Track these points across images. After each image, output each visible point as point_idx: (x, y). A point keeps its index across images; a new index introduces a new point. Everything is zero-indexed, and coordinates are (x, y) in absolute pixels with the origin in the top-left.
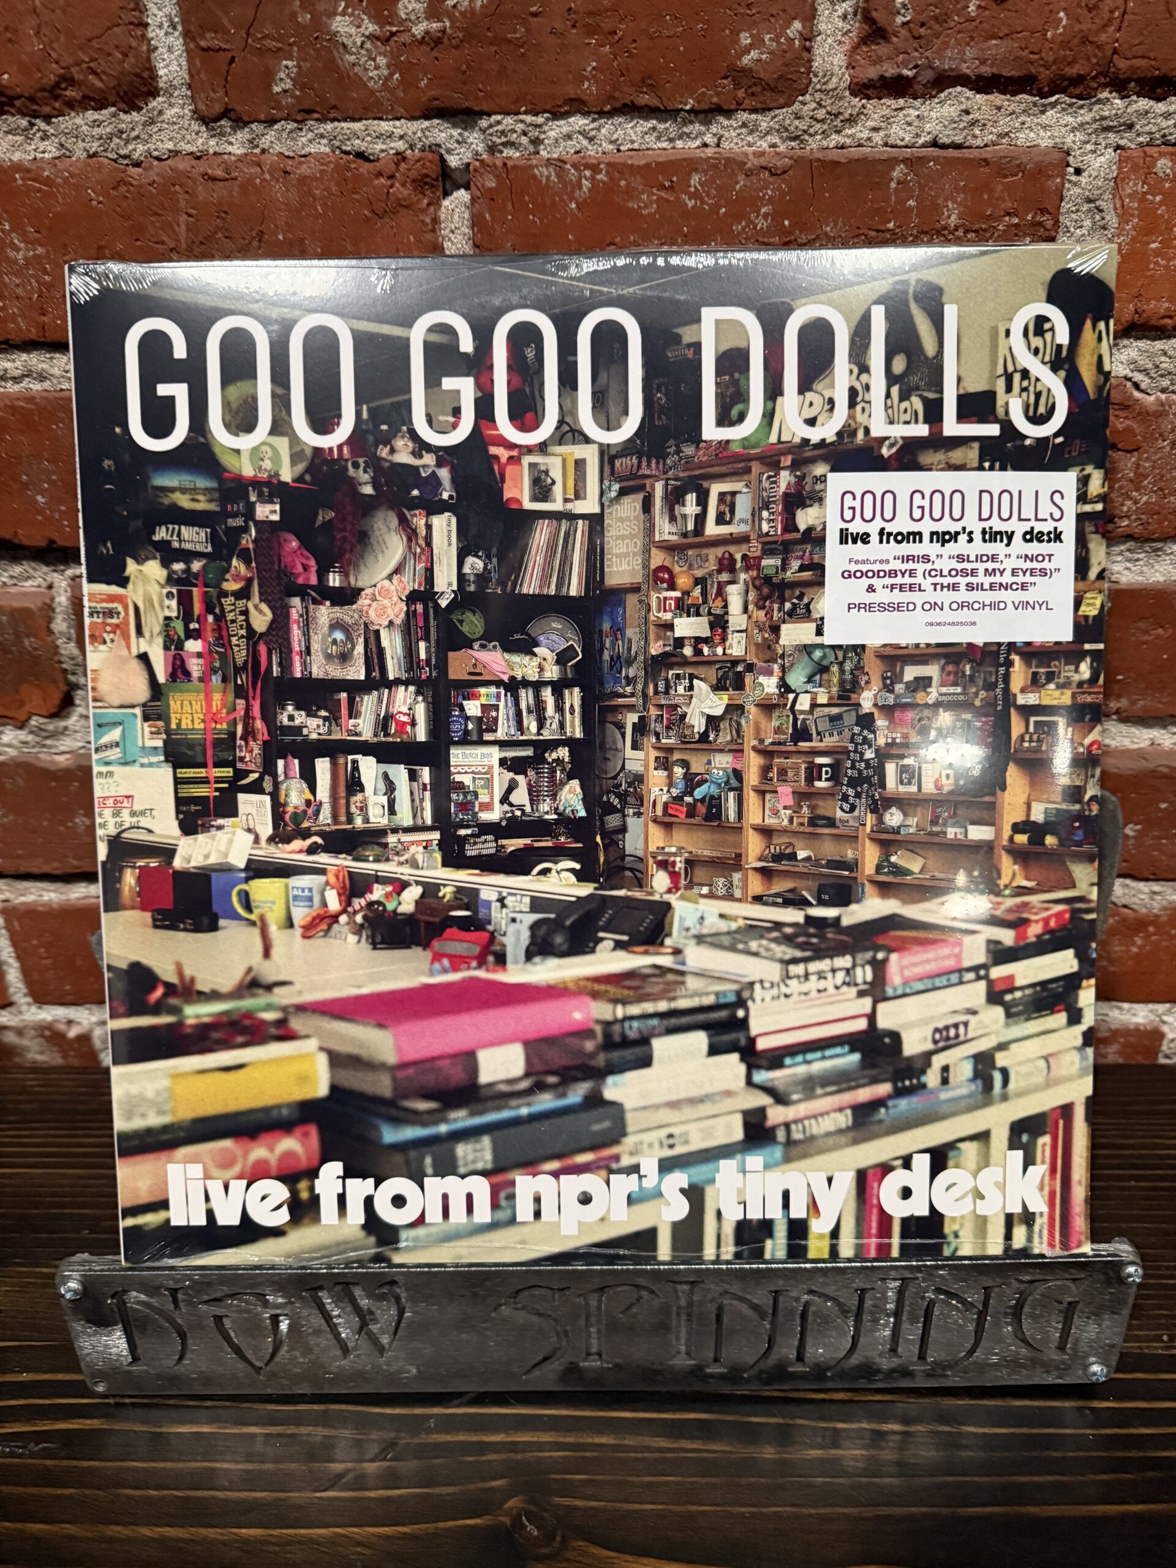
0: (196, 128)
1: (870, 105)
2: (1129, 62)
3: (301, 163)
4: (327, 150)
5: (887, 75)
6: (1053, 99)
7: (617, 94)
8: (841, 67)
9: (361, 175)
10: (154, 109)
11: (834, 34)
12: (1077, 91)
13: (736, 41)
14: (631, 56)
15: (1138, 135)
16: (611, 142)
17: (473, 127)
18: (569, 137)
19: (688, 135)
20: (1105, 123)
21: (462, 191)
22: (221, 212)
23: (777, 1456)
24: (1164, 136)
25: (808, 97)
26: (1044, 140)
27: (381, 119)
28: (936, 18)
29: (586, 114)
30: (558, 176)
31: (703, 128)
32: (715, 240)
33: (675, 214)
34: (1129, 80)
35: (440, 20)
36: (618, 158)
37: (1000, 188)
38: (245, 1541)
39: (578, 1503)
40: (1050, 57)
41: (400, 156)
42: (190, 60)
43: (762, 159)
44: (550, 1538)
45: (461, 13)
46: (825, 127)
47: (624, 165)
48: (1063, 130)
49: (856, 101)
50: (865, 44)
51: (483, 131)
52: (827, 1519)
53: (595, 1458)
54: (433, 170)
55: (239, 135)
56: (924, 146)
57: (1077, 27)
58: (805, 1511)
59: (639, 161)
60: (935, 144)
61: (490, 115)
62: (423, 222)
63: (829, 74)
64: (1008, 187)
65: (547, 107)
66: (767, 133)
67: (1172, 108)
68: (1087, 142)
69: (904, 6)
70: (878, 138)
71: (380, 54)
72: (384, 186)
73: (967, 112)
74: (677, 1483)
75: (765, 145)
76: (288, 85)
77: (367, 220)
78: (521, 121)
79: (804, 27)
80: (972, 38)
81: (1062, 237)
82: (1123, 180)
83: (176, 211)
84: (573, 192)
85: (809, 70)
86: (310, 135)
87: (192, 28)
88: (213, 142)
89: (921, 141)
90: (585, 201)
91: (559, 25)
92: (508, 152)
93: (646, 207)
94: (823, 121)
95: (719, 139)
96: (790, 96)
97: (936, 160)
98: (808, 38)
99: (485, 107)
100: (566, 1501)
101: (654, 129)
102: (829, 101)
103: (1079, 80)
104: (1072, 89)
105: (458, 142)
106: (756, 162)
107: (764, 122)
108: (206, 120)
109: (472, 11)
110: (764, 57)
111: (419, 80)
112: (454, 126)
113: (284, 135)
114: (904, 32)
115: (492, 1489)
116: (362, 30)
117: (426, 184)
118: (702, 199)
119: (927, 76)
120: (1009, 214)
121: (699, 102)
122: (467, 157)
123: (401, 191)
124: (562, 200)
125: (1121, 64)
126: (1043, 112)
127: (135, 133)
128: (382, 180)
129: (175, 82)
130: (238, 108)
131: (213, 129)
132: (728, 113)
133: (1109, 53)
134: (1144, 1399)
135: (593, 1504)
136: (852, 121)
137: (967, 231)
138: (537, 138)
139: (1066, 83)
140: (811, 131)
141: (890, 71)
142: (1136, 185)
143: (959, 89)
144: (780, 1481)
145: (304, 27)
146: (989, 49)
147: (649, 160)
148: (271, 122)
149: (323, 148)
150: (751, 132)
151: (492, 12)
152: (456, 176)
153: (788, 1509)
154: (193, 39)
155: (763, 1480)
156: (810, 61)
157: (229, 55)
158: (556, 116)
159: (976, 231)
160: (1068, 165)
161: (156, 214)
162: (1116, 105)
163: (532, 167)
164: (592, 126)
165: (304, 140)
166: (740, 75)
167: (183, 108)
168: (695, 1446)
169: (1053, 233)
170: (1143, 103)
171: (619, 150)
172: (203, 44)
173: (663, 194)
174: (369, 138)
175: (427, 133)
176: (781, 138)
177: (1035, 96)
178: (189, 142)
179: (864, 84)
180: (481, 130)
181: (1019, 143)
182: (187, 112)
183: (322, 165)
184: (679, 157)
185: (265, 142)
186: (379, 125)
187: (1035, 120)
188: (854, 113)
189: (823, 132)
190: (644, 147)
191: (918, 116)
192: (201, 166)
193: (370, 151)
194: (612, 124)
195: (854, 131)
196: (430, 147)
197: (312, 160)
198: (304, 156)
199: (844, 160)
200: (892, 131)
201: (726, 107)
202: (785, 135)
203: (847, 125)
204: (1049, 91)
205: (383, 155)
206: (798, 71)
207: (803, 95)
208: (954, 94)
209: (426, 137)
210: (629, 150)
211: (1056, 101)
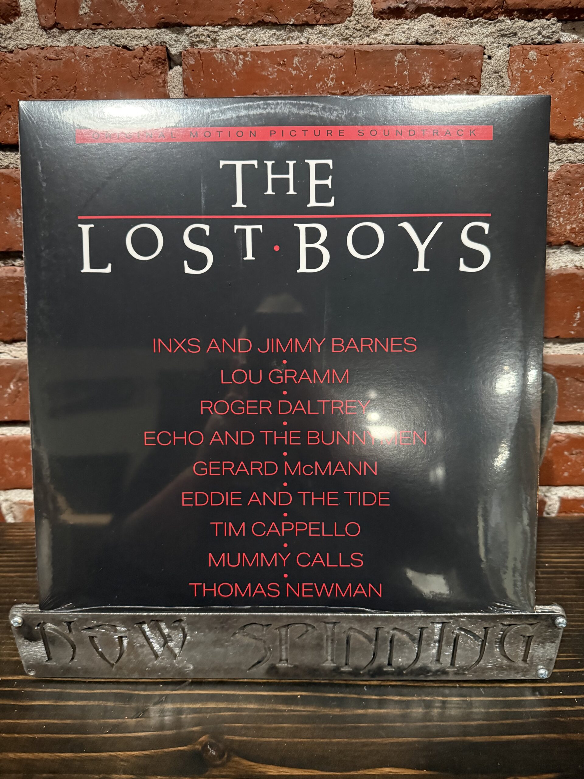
0: (41, 33)
1: (384, 22)
3: (95, 51)
4: (108, 44)
5: (392, 7)
6: (476, 20)
7: (255, 16)
8: (368, 3)
9: (125, 57)
10: (18, 23)
12: (488, 16)
15: (519, 39)
16: (253, 41)
17: (183, 33)
18: (231, 38)
20: (502, 33)
21: (179, 67)
22: (55, 77)
23: (341, 713)
24: (532, 39)
25: (352, 18)
26: (472, 41)
27: (135, 28)
29: (239, 26)
30: (227, 58)
31: (300, 34)
32: (307, 92)
33: (287, 79)
34: (514, 11)
36: (257, 49)
37: (450, 65)
38: (64, 759)
39: (237, 738)
41: (146, 48)
43: (330, 49)
44: (221, 756)
46: (361, 33)
47: (259, 52)
48: (482, 36)
49: (376, 20)
51: (188, 35)
52: (364, 745)
53: (247, 715)
54: (163, 55)
55: (63, 37)
56: (411, 44)
58: (353, 740)
59: (267, 51)
60: (417, 43)
61: (190, 27)
62: (158, 82)
63: (362, 7)
64: (454, 65)
65: (220, 23)
66: (332, 37)
67: (536, 25)
68: (494, 43)
70: (388, 39)
72: (137, 63)
73: (433, 26)
74: (288, 728)
75: (331, 43)
76: (87, 10)
77: (129, 80)
78: (207, 30)
81: (480, 91)
82: (512, 62)
83: (31, 76)
84: (234, 66)
85: (352, 4)
86: (99, 37)
88: (49, 40)
89: (410, 41)
90: (240, 71)
92: (200, 46)
93: (271, 74)
94: (360, 30)
95: (308, 40)
96: (343, 17)
97: (417, 50)
99: (188, 22)
100: (231, 737)
101: (275, 34)
102: (363, 20)
103: (488, 10)
104: (485, 15)
105: (175, 41)
106: (327, 51)
107: (330, 31)
108: (45, 29)
111: (154, 8)
112: (173, 32)
113: (86, 37)
115: (193, 731)
117: (159, 62)
118: (300, 70)
119: (412, 7)
120: (455, 79)
121: (297, 20)
122: (180, 49)
123: (146, 66)
124: (229, 71)
125: (509, 2)
126: (471, 27)
127: (8, 36)
128: (137, 60)
129: (29, 9)
130: (62, 22)
131: (50, 34)
132: (312, 26)
135: (245, 738)
136: (374, 30)
137: (434, 88)
138: (215, 39)
139: (482, 11)
140: (354, 35)
141: (393, 5)
142: (519, 64)
143: (428, 14)
144: (342, 725)
147: (273, 50)
148: (79, 30)
149: (106, 43)
150: (324, 36)
152: (175, 58)
153: (346, 740)
155: (333, 725)
158: (225, 27)
159: (439, 87)
160: (484, 54)
161: (21, 77)
162: (507, 23)
163: (213, 54)
164: (243, 32)
165: (96, 39)
166: (317, 7)
167: (34, 22)
168: (299, 709)
169: (478, 89)
170: (522, 22)
171: (257, 45)
173: (280, 68)
174: (129, 38)
175: (159, 36)
176: (339, 39)
177: (467, 18)
178: (37, 40)
179: (380, 12)
180: (186, 34)
181: (459, 42)
182: (36, 24)
183: (106, 52)
184: (288, 49)
185: (76, 40)
186: (134, 32)
187: (467, 31)
188: (376, 26)
189: (360, 36)
190: (270, 44)
191: (408, 28)
192: (44, 53)
193: (130, 45)
194: (253, 32)
195: (376, 36)
196: (161, 43)
197: (101, 50)
198: (96, 48)
199: (371, 51)
200: (395, 36)
201: (310, 23)
202: (341, 37)
203: (372, 33)
204: (474, 16)
205: (137, 47)
206: (346, 5)
207: (349, 17)
208: (426, 17)
209: (159, 38)
210: (262, 45)
211: (478, 21)
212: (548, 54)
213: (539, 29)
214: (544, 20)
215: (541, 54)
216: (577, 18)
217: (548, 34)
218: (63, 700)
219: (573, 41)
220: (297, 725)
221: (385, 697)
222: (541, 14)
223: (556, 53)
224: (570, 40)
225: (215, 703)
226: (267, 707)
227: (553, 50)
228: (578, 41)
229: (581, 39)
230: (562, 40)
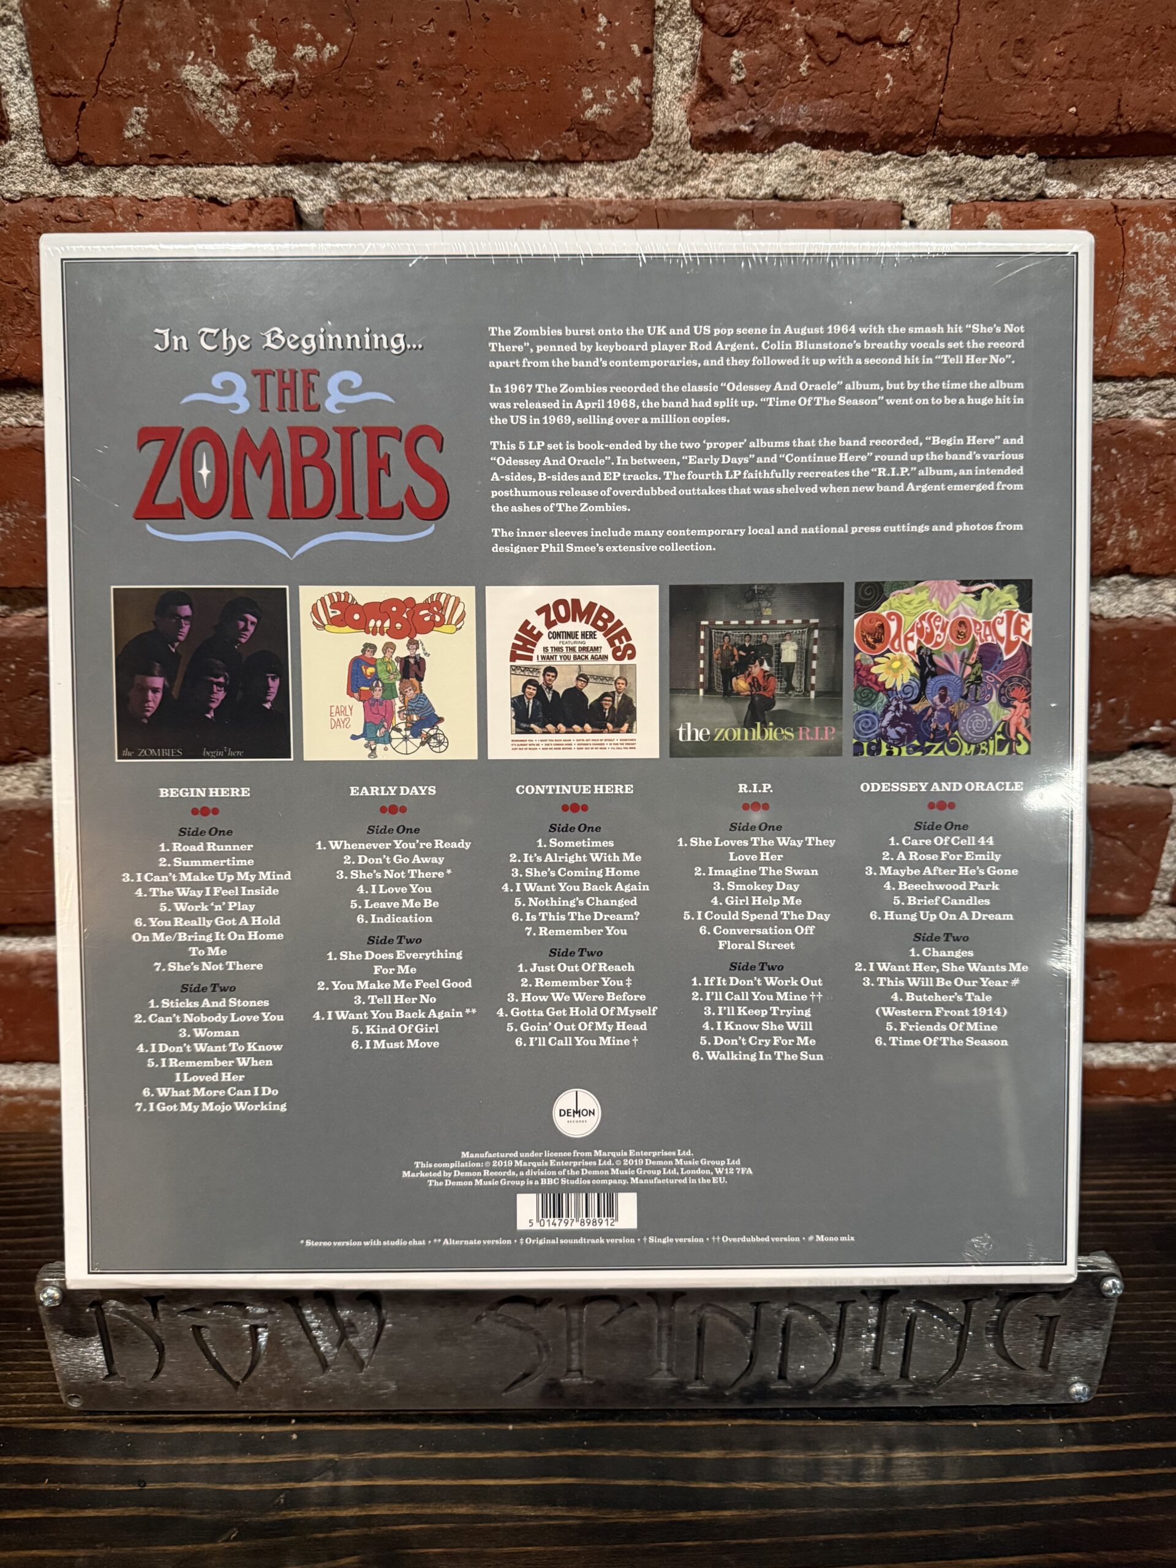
0: (49, 171)
1: (711, 159)
2: (954, 122)
3: (154, 206)
4: (180, 194)
5: (726, 130)
6: (886, 155)
7: (465, 145)
8: (681, 122)
9: (214, 218)
10: (5, 152)
11: (674, 91)
12: (908, 148)
13: (580, 96)
14: (477, 108)
15: (968, 190)
16: (462, 190)
17: (325, 175)
18: (419, 184)
19: (537, 184)
20: (936, 179)
23: (645, 1520)
24: (993, 191)
25: (650, 150)
26: (879, 194)
27: (233, 165)
28: (769, 77)
29: (435, 162)
30: (410, 222)
31: (551, 178)
34: (956, 138)
35: (288, 71)
36: (469, 206)
40: (880, 117)
41: (253, 203)
42: (41, 105)
43: (608, 208)
45: (309, 64)
46: (669, 178)
47: (474, 212)
48: (897, 185)
49: (697, 154)
50: (704, 100)
51: (335, 177)
53: (451, 1529)
54: (287, 215)
55: (92, 179)
56: (765, 197)
57: (903, 88)
59: (489, 208)
60: (775, 196)
61: (340, 163)
63: (669, 129)
65: (398, 156)
66: (612, 184)
67: (999, 165)
68: (921, 197)
69: (738, 65)
70: (720, 190)
71: (231, 102)
73: (804, 166)
74: (538, 1553)
75: (610, 194)
76: (140, 130)
78: (372, 169)
79: (642, 82)
80: (805, 97)
83: (29, 251)
85: (650, 124)
86: (163, 180)
87: (43, 74)
88: (65, 185)
89: (761, 193)
91: (405, 77)
92: (360, 198)
94: (666, 172)
95: (567, 189)
96: (633, 148)
97: (776, 210)
98: (648, 94)
99: (335, 154)
101: (503, 178)
102: (671, 154)
103: (908, 138)
104: (902, 146)
105: (311, 188)
106: (603, 210)
107: (609, 172)
108: (58, 163)
109: (320, 62)
110: (606, 111)
111: (269, 129)
112: (306, 173)
113: (137, 179)
114: (739, 90)
116: (212, 78)
119: (763, 132)
121: (545, 153)
122: (321, 203)
125: (947, 123)
126: (877, 167)
128: (236, 224)
129: (26, 126)
130: (91, 152)
131: (66, 172)
132: (575, 163)
133: (937, 111)
134: (1024, 1446)
136: (694, 172)
138: (389, 185)
139: (896, 140)
140: (655, 182)
141: (728, 126)
143: (795, 144)
144: (648, 1546)
145: (154, 75)
146: (821, 107)
147: (499, 208)
148: (124, 165)
149: (176, 191)
150: (598, 183)
151: (339, 63)
152: (311, 219)
154: (44, 84)
155: (629, 1546)
156: (651, 116)
157: (81, 100)
158: (407, 162)
160: (903, 218)
161: (8, 254)
162: (943, 162)
163: (383, 213)
164: (442, 174)
165: (156, 183)
166: (585, 129)
167: (34, 151)
168: (559, 1513)
170: (971, 161)
171: (469, 198)
172: (53, 89)
174: (221, 183)
175: (279, 179)
176: (627, 188)
177: (868, 152)
178: (41, 185)
179: (704, 139)
180: (333, 177)
181: (855, 196)
182: (39, 155)
183: (176, 208)
184: (528, 205)
185: (117, 185)
186: (231, 171)
187: (870, 175)
188: (696, 165)
189: (667, 184)
190: (493, 195)
191: (758, 170)
192: (54, 208)
193: (222, 195)
194: (462, 173)
195: (696, 182)
196: (283, 192)
197: (165, 203)
198: (157, 200)
199: (687, 210)
200: (734, 183)
201: (571, 159)
202: (630, 185)
203: (690, 177)
204: (881, 147)
205: (236, 199)
206: (639, 125)
207: (646, 148)
208: (790, 149)
209: (279, 183)
210: (480, 198)
211: (889, 157)
212: (1021, 218)
213: (1004, 172)
214: (1014, 157)
215: (1009, 218)
216: (1073, 153)
217: (1021, 183)
218: (69, 1507)
219: (1069, 194)
220: (556, 1548)
221: (734, 1485)
222: (1010, 145)
223: (1037, 216)
224: (1063, 193)
225: (387, 1506)
226: (493, 1510)
227: (1030, 211)
228: (1078, 194)
229: (1085, 191)
230: (1048, 192)
